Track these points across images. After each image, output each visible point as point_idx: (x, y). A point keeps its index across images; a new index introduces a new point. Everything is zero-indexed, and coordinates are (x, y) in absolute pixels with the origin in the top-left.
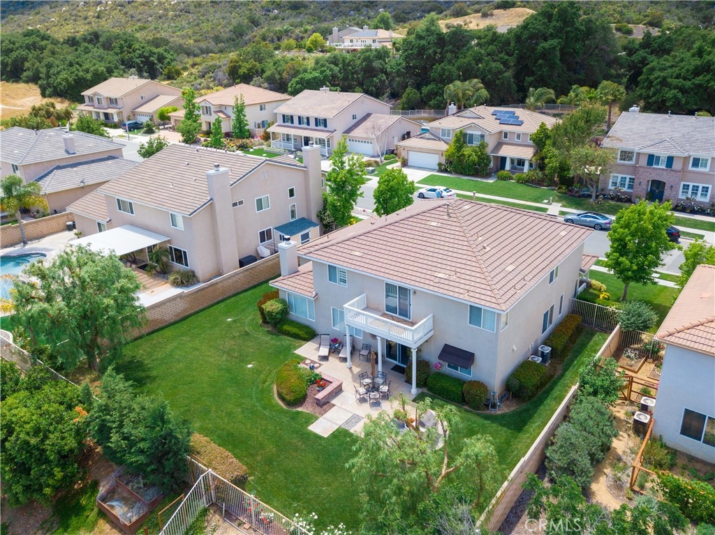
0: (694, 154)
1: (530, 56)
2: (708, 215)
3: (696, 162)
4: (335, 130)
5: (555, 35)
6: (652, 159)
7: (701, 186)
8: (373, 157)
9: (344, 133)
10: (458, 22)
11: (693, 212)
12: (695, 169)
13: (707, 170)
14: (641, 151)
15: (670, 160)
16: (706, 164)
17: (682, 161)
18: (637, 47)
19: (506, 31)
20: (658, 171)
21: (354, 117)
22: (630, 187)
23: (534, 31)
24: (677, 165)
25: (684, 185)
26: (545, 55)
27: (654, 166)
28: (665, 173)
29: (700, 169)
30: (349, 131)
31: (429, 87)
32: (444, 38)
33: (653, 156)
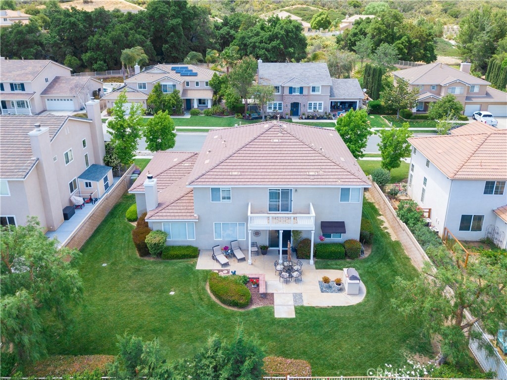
0: (311, 85)
1: (162, 30)
2: (325, 119)
3: (314, 89)
4: (35, 93)
5: (176, 15)
6: (291, 90)
7: (318, 103)
8: (75, 111)
9: (41, 94)
10: (66, 6)
11: (318, 118)
12: (314, 93)
13: (319, 93)
14: (285, 85)
15: (301, 89)
16: (319, 90)
17: (307, 89)
18: (221, 25)
19: (137, 13)
20: (296, 97)
21: (47, 80)
22: (280, 109)
23: (163, 12)
24: (305, 92)
25: (309, 104)
26: (173, 29)
27: (293, 94)
28: (299, 97)
29: (316, 93)
30: (45, 92)
31: (88, 54)
32: (90, 16)
33: (292, 87)
